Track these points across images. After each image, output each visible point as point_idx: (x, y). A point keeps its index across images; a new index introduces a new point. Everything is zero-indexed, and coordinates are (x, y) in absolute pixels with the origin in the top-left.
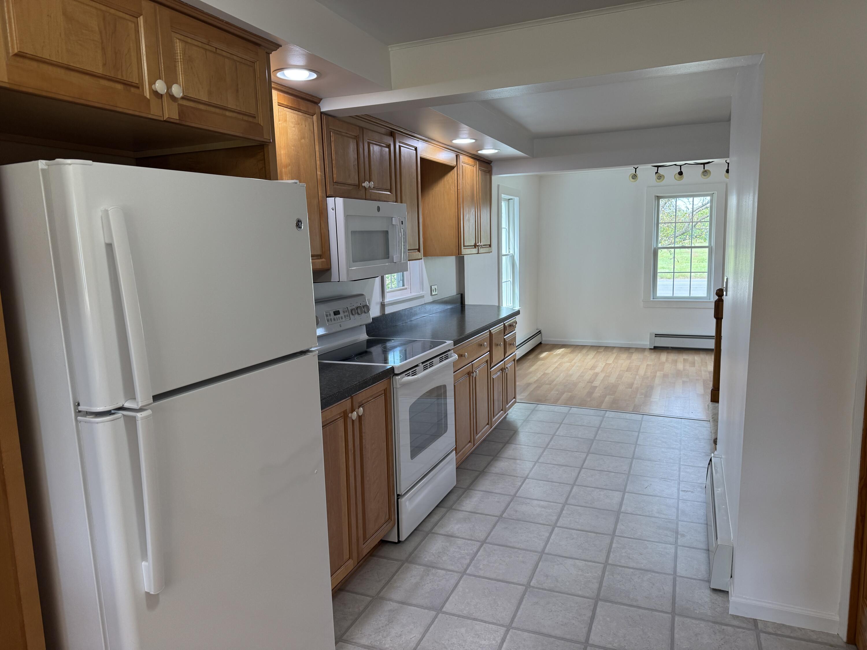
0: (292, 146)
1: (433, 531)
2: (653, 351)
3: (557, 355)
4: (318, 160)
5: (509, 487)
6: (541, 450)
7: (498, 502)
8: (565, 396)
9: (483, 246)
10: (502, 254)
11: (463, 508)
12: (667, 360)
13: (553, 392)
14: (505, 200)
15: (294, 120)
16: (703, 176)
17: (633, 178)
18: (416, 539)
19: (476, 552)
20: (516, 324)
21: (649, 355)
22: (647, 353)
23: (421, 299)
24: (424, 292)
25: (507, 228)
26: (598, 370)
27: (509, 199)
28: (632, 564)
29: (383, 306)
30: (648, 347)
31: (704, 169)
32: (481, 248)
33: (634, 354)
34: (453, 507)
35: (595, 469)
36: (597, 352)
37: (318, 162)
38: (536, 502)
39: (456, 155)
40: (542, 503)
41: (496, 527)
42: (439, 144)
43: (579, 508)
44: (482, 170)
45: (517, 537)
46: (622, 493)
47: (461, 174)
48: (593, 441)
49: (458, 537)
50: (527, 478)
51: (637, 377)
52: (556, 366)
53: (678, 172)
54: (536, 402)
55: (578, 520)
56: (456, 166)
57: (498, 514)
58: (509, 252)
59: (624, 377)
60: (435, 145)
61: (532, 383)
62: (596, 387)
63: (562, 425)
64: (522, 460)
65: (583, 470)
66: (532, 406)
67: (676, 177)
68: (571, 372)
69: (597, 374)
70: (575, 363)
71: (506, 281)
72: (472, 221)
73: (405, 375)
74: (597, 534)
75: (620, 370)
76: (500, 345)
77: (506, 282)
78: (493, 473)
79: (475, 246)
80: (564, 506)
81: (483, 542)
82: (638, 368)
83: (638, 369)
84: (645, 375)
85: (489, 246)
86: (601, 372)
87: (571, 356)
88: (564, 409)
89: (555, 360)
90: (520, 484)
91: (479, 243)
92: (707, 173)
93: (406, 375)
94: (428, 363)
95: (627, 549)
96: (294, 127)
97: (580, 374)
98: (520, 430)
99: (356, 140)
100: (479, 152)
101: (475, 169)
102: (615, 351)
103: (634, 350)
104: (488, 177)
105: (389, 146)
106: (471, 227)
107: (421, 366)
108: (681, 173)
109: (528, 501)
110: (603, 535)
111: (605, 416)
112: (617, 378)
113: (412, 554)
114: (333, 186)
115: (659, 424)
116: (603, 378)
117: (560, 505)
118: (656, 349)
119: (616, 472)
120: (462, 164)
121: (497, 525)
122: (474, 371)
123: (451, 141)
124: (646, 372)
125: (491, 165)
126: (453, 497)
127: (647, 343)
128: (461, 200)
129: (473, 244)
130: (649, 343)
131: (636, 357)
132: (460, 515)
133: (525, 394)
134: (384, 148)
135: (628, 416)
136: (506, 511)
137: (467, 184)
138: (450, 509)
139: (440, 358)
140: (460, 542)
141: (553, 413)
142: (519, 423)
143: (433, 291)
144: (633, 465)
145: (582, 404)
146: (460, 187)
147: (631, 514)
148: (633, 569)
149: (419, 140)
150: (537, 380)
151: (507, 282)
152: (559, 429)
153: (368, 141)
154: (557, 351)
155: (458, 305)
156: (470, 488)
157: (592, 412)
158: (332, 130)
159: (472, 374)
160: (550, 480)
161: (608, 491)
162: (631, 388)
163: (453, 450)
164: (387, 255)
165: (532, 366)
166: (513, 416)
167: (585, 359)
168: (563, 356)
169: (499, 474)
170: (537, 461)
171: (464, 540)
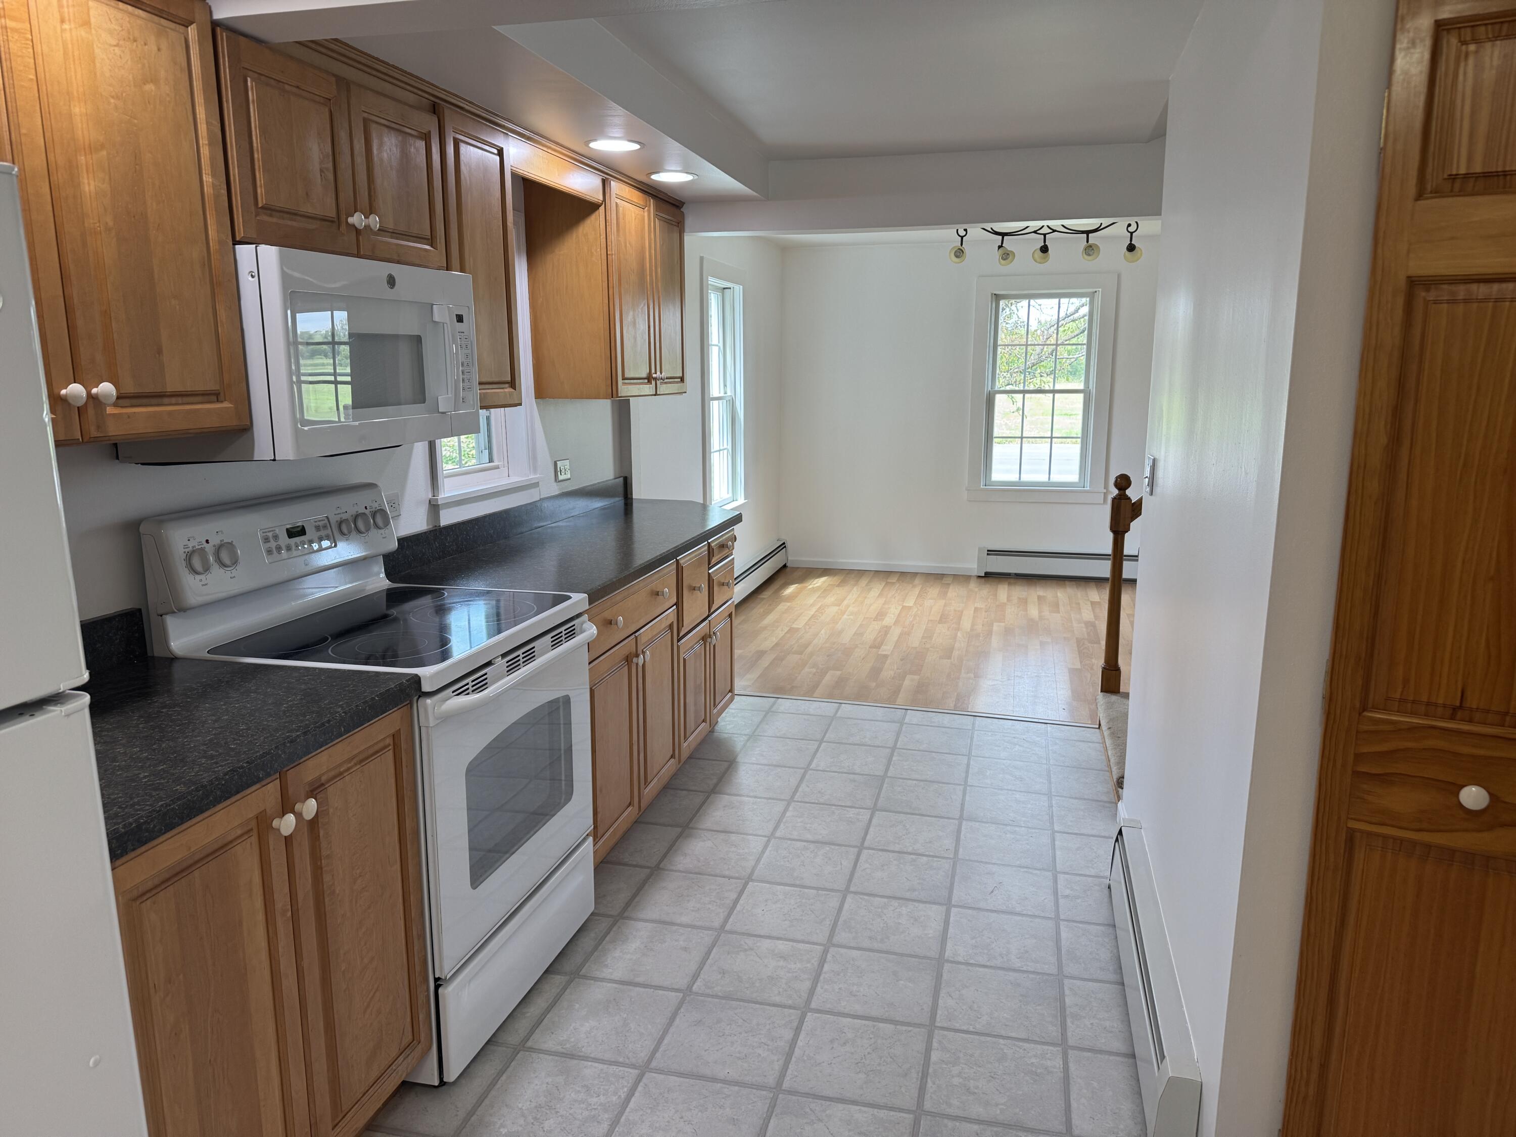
0: (113, 97)
1: (529, 1044)
2: (983, 580)
3: (814, 590)
4: (206, 144)
5: (710, 906)
6: (779, 807)
7: (685, 949)
8: (829, 678)
9: (666, 381)
10: (711, 396)
11: (606, 973)
12: (1009, 600)
13: (807, 670)
14: (717, 289)
15: (117, 28)
16: (1086, 257)
17: (957, 256)
18: (488, 1070)
19: (626, 1099)
20: (735, 541)
21: (976, 590)
22: (973, 585)
23: (533, 491)
24: (538, 476)
25: (721, 345)
26: (889, 620)
27: (724, 288)
28: (977, 1110)
29: (434, 508)
30: (976, 573)
31: (1088, 241)
32: (661, 383)
33: (951, 587)
34: (583, 972)
35: (889, 849)
36: (887, 583)
37: (205, 151)
38: (766, 944)
39: (603, 179)
40: (781, 946)
41: (677, 1021)
42: (560, 150)
43: (855, 953)
44: (661, 219)
45: (721, 1049)
46: (944, 908)
47: (614, 221)
48: (883, 778)
49: (586, 1058)
50: (749, 879)
51: (959, 634)
52: (812, 613)
53: (1039, 247)
54: (773, 693)
55: (855, 988)
56: (602, 204)
57: (683, 983)
58: (725, 393)
59: (935, 635)
60: (549, 151)
61: (766, 652)
62: (886, 656)
63: (824, 744)
64: (741, 834)
65: (865, 852)
66: (766, 703)
67: (1036, 256)
68: (839, 626)
69: (886, 630)
70: (848, 606)
71: (718, 449)
72: (642, 326)
73: (453, 692)
74: (897, 1025)
75: (928, 620)
76: (699, 589)
77: (719, 451)
78: (680, 871)
79: (649, 379)
80: (825, 952)
81: (644, 1068)
82: (959, 615)
83: (960, 618)
84: (972, 630)
85: (679, 380)
86: (894, 624)
87: (840, 592)
88: (827, 708)
89: (811, 601)
90: (734, 896)
91: (658, 373)
92: (1093, 249)
93: (455, 693)
94: (520, 652)
95: (964, 1066)
96: (117, 45)
97: (856, 629)
98: (740, 759)
99: (327, 109)
100: (654, 177)
101: (646, 214)
102: (917, 581)
103: (951, 579)
104: (676, 235)
105: (426, 138)
106: (639, 339)
107: (501, 663)
108: (1044, 249)
109: (750, 941)
110: (910, 1028)
111: (905, 721)
112: (923, 637)
113: (472, 1116)
114: (256, 216)
115: (1005, 736)
116: (899, 637)
117: (818, 947)
118: (989, 576)
119: (931, 854)
120: (614, 200)
121: (678, 1016)
122: (640, 651)
123: (587, 143)
124: (973, 625)
125: (682, 210)
126: (587, 942)
127: (973, 566)
128: (614, 279)
129: (644, 375)
130: (976, 567)
131: (955, 592)
132: (596, 992)
133: (753, 675)
134: (410, 138)
135: (946, 720)
136: (702, 976)
137: (628, 245)
138: (577, 975)
139: (552, 638)
140: (590, 1070)
141: (806, 717)
142: (739, 742)
143: (559, 473)
144: (962, 836)
145: (861, 695)
146: (613, 250)
147: (967, 964)
148: (979, 1124)
149: (509, 134)
150: (777, 644)
151: (721, 452)
152: (818, 755)
153: (366, 115)
154: (815, 582)
155: (617, 499)
156: (626, 914)
157: (879, 713)
158: (250, 73)
159: (635, 660)
160: (798, 882)
161: (916, 904)
162: (949, 657)
163: (587, 835)
164: (420, 396)
165: (769, 612)
166: (728, 727)
167: (866, 598)
168: (826, 591)
169: (691, 873)
170: (773, 833)
171: (601, 1066)
